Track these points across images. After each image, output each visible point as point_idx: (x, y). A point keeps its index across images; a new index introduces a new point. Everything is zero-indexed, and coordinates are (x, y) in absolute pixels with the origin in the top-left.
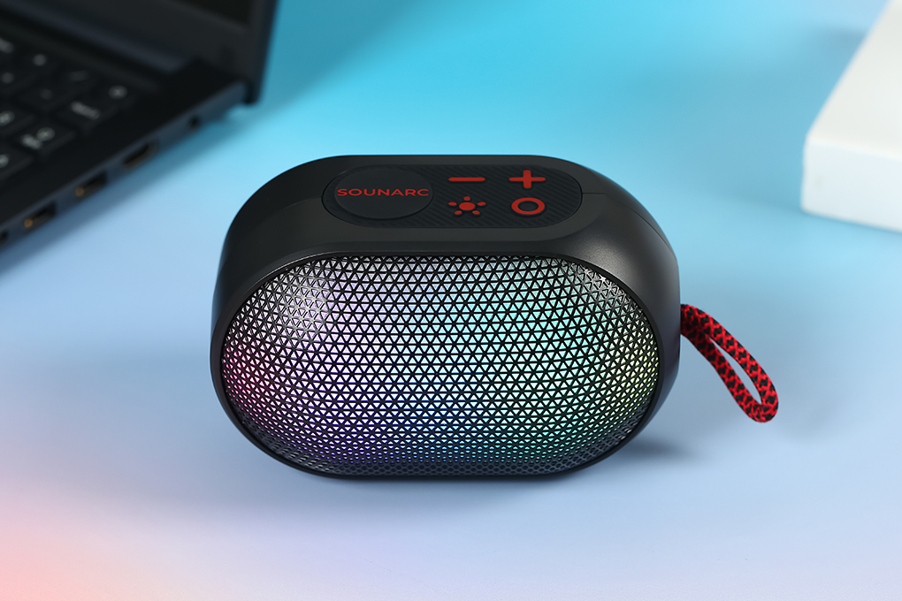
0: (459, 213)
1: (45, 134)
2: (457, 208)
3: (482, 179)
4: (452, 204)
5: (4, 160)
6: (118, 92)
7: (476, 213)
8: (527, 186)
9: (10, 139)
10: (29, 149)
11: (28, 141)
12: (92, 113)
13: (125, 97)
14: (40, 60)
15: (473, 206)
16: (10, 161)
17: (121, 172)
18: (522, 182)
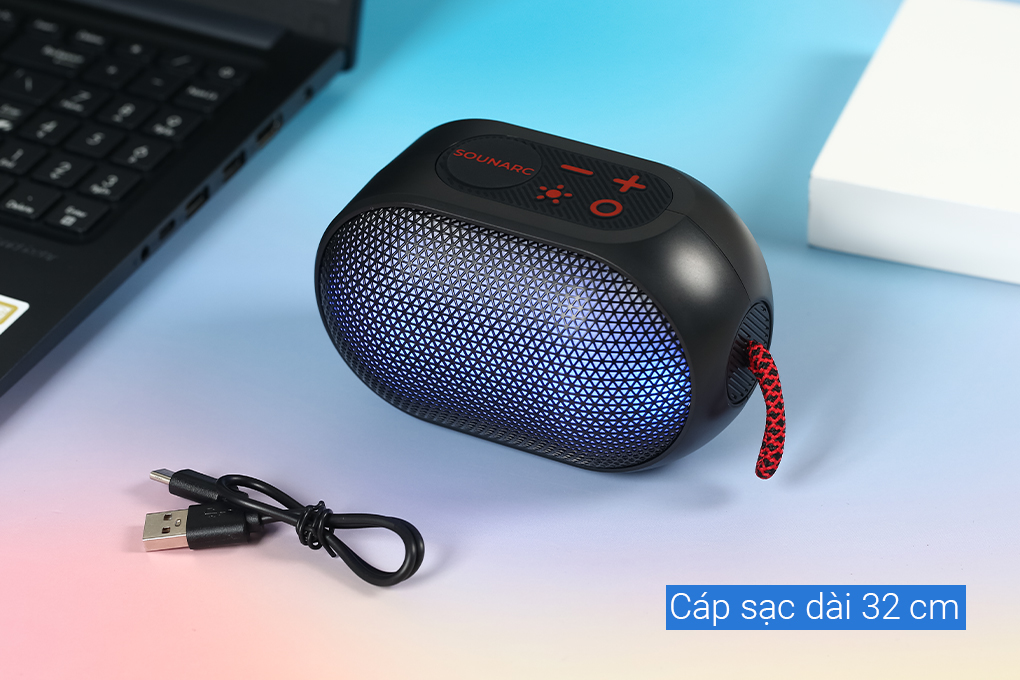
0: (542, 197)
1: (174, 121)
2: (544, 192)
3: (590, 173)
4: (543, 188)
5: (142, 151)
6: (227, 72)
7: (556, 202)
8: (623, 190)
9: (139, 131)
10: (162, 137)
11: (160, 129)
12: (212, 96)
13: (236, 76)
14: (136, 49)
15: (559, 194)
16: (150, 151)
17: (255, 150)
18: (622, 185)
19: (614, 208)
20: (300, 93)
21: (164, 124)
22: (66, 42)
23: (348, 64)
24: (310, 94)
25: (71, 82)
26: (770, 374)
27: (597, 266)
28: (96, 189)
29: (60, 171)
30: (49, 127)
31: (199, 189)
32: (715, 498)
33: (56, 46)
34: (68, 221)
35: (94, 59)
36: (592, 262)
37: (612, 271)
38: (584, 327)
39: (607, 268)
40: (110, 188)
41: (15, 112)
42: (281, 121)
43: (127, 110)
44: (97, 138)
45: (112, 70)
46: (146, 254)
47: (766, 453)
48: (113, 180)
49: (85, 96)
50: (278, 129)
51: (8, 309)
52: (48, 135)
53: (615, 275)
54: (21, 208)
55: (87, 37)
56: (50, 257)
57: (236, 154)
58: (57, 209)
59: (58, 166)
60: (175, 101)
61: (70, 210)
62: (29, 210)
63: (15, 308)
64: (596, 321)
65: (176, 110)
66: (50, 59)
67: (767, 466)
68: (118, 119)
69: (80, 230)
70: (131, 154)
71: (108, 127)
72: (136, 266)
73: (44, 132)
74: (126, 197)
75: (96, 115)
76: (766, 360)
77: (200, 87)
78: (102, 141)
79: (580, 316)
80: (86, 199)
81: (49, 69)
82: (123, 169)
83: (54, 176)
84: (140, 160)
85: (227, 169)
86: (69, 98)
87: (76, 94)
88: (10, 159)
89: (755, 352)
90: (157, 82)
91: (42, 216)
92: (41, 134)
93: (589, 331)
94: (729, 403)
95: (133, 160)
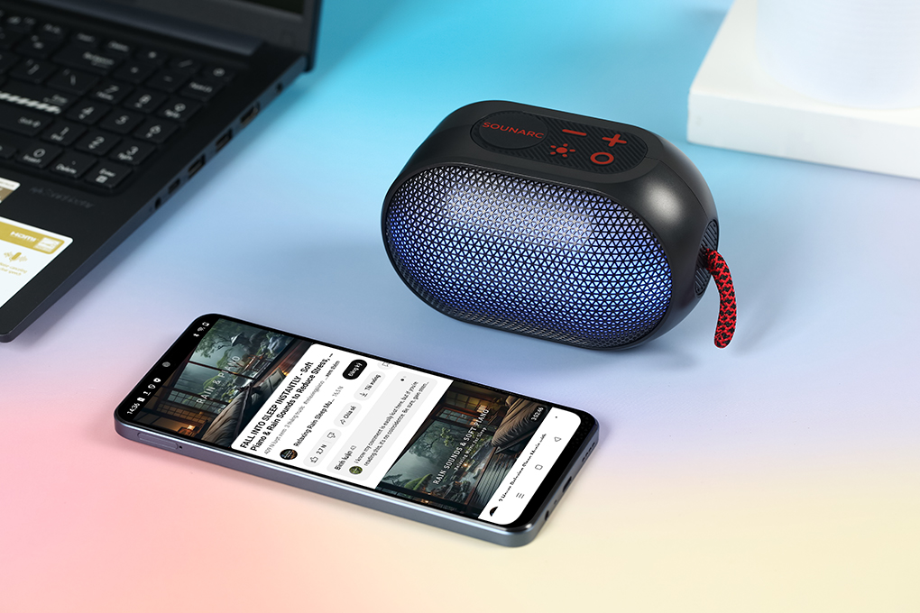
0: (554, 153)
1: (180, 107)
2: (555, 150)
3: (585, 134)
4: (553, 147)
5: (157, 129)
6: (219, 72)
7: (565, 156)
8: (611, 145)
9: (155, 113)
10: (171, 119)
11: (169, 113)
12: (209, 89)
13: (225, 75)
14: (152, 55)
15: (566, 150)
16: (161, 129)
17: (239, 129)
18: (609, 142)
19: (608, 158)
20: (273, 87)
21: (173, 110)
22: (101, 49)
23: (309, 67)
24: (280, 88)
25: (104, 78)
26: (724, 272)
27: (602, 200)
28: (122, 156)
29: (95, 143)
30: (88, 111)
31: (198, 157)
32: (686, 362)
33: (93, 53)
34: (101, 179)
35: (121, 62)
36: (598, 198)
37: (613, 203)
38: (587, 243)
39: (609, 201)
40: (132, 156)
41: (63, 100)
42: (259, 108)
43: (145, 99)
44: (124, 119)
45: (135, 70)
46: (158, 204)
47: (723, 329)
48: (135, 150)
49: (114, 89)
50: (257, 114)
51: (57, 243)
52: (87, 116)
53: (616, 206)
54: (67, 169)
55: (116, 46)
56: (88, 206)
57: (225, 131)
58: (94, 170)
59: (95, 140)
60: (180, 93)
61: (103, 171)
62: (73, 171)
63: (62, 242)
64: (596, 239)
65: (182, 100)
66: (89, 62)
67: (723, 338)
68: (139, 105)
69: (110, 186)
70: (149, 131)
71: (132, 111)
72: (151, 212)
73: (85, 115)
74: (144, 162)
75: (123, 103)
76: (721, 262)
77: (200, 83)
78: (127, 121)
79: (584, 235)
80: (115, 164)
81: (87, 70)
82: (142, 142)
83: (91, 147)
84: (154, 135)
85: (218, 142)
86: (103, 91)
87: (108, 87)
88: (59, 135)
89: (712, 257)
90: (168, 79)
91: (82, 176)
92: (82, 116)
93: (591, 246)
94: (696, 295)
95: (149, 135)
